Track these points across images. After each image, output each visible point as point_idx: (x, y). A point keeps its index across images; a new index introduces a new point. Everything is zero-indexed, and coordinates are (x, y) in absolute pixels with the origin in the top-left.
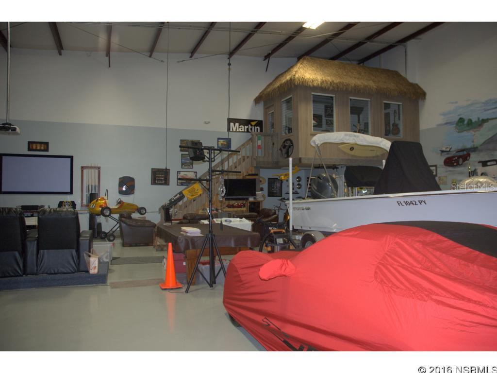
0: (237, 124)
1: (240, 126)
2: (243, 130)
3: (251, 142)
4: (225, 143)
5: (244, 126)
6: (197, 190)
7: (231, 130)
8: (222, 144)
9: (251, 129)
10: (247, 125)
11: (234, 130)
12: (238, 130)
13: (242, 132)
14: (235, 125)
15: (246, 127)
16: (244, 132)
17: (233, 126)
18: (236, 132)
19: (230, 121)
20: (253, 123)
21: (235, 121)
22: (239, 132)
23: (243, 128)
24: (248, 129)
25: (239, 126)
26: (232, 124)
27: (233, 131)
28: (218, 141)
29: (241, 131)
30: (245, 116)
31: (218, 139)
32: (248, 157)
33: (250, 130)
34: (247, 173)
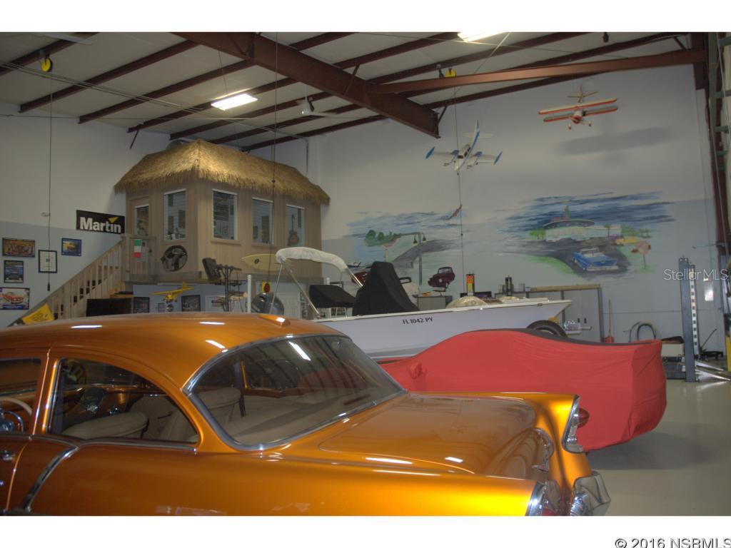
0: (90, 220)
1: (95, 223)
2: (98, 229)
3: (122, 247)
4: (72, 246)
5: (100, 222)
6: (46, 316)
7: (82, 228)
8: (68, 248)
9: (110, 228)
10: (104, 222)
11: (86, 228)
12: (91, 228)
13: (98, 231)
14: (86, 221)
15: (103, 225)
16: (100, 231)
17: (85, 222)
18: (88, 230)
19: (81, 214)
20: (112, 220)
21: (87, 215)
22: (93, 230)
23: (99, 226)
24: (104, 227)
25: (93, 222)
26: (83, 219)
27: (84, 230)
28: (62, 243)
29: (95, 229)
30: (101, 209)
31: (63, 239)
32: (117, 268)
33: (107, 230)
34: (116, 290)
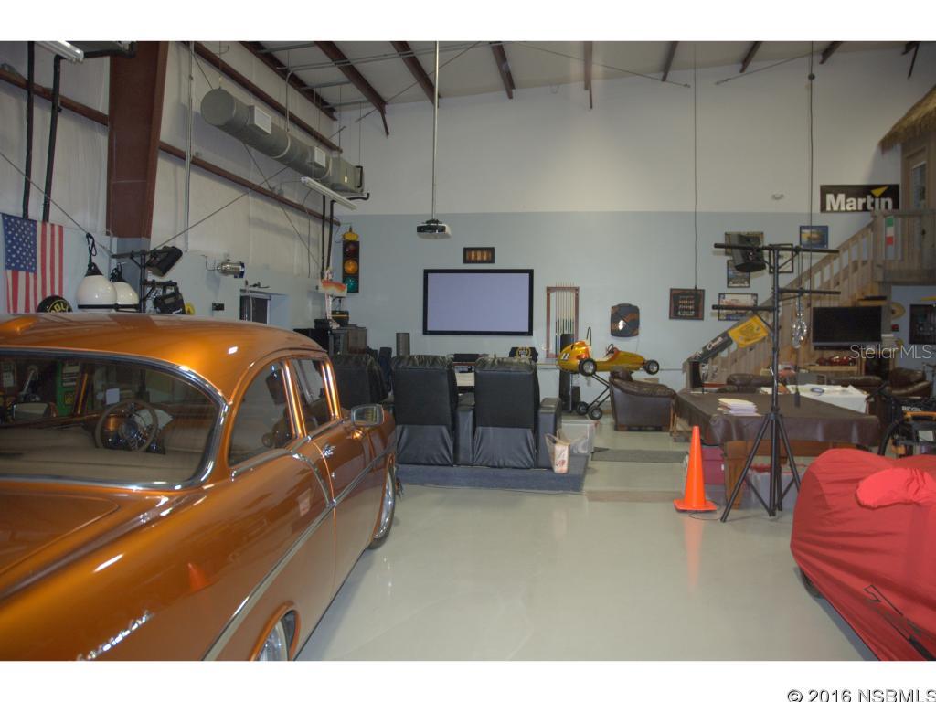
0: (841, 197)
1: (849, 200)
2: (854, 208)
3: (872, 230)
4: (815, 236)
5: (857, 199)
6: (758, 329)
7: (828, 209)
8: (810, 238)
9: (873, 205)
10: (864, 196)
11: (835, 208)
12: (843, 209)
13: (853, 211)
14: (836, 198)
15: (861, 201)
16: (857, 211)
17: (833, 201)
18: (839, 211)
19: (825, 190)
20: (877, 192)
21: (835, 190)
22: (846, 211)
23: (855, 204)
24: (865, 205)
25: (846, 198)
26: (830, 197)
27: (832, 211)
28: (801, 232)
29: (849, 209)
30: (859, 178)
31: (801, 228)
32: (864, 263)
33: (869, 207)
34: (863, 294)
